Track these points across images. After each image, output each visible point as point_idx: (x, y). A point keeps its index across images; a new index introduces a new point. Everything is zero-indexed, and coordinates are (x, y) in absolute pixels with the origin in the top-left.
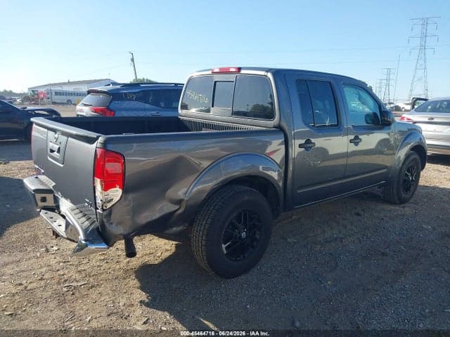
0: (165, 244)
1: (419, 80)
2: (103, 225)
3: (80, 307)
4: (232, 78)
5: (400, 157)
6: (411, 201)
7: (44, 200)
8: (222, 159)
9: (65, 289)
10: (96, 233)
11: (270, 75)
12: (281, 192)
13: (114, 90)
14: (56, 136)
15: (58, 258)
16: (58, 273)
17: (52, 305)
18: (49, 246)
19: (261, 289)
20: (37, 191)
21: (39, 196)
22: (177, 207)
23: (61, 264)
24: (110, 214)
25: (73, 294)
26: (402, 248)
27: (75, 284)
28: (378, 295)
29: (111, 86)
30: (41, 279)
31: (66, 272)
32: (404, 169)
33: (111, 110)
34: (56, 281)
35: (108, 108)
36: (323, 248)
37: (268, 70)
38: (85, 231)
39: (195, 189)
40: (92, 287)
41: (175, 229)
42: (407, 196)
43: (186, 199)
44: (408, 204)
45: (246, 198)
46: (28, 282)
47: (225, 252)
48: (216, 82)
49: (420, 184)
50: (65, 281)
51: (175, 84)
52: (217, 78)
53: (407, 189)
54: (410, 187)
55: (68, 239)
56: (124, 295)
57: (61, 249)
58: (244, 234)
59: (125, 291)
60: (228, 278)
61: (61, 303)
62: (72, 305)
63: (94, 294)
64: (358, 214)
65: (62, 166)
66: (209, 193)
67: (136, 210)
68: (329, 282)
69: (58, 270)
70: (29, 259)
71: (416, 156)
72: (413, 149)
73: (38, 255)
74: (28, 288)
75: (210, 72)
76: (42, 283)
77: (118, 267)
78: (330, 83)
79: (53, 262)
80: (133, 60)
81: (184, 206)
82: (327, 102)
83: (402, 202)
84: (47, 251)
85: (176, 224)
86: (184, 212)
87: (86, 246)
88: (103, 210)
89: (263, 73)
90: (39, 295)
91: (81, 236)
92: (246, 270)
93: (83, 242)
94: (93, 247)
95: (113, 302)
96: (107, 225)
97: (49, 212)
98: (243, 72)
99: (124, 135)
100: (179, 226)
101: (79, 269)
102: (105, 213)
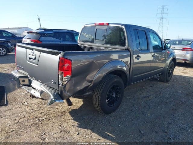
0: (75, 100)
1: (160, 32)
2: (61, 92)
3: (47, 129)
4: (105, 27)
5: (167, 63)
6: (170, 81)
7: (24, 81)
8: (105, 65)
9: (37, 121)
10: (58, 95)
11: (123, 27)
12: (128, 76)
13: (40, 32)
14: (33, 51)
15: (29, 107)
16: (31, 114)
17: (34, 128)
18: (23, 102)
19: (122, 118)
20: (20, 77)
21: (21, 80)
22: (90, 84)
23: (31, 110)
24: (65, 87)
25: (41, 123)
26: (173, 100)
27: (41, 119)
28: (170, 119)
29: (39, 30)
30: (25, 117)
31: (35, 113)
32: (169, 68)
33: (40, 41)
34: (31, 118)
35: (39, 40)
36: (142, 101)
37: (122, 25)
38: (53, 94)
39: (97, 76)
40: (49, 120)
41: (87, 93)
42: (170, 79)
43: (94, 80)
44: (169, 82)
45: (116, 80)
46: (19, 118)
47: (107, 103)
48: (96, 29)
49: (173, 74)
50: (36, 117)
51: (68, 30)
52: (97, 27)
53: (169, 76)
54: (170, 75)
55: (41, 99)
56: (65, 123)
57: (29, 103)
58: (114, 95)
59: (64, 121)
60: (108, 114)
61: (37, 127)
62: (43, 128)
63: (51, 123)
64: (151, 87)
65: (37, 65)
66: (103, 78)
67: (75, 85)
68: (149, 115)
69: (31, 113)
70: (16, 108)
71: (173, 63)
72: (172, 60)
73: (19, 106)
74: (20, 121)
75: (94, 25)
76: (26, 119)
77: (58, 111)
78: (145, 31)
79: (27, 109)
80: (39, 19)
81: (93, 83)
82: (143, 39)
83: (167, 81)
84: (23, 104)
85: (88, 91)
86: (92, 86)
87: (55, 101)
88: (63, 85)
89: (120, 26)
90: (26, 124)
91: (52, 97)
92: (113, 111)
93: (54, 100)
94: (57, 102)
95: (61, 126)
96: (64, 91)
97: (27, 87)
98: (110, 25)
99: (70, 52)
100: (89, 92)
101: (40, 112)
102: (63, 86)
